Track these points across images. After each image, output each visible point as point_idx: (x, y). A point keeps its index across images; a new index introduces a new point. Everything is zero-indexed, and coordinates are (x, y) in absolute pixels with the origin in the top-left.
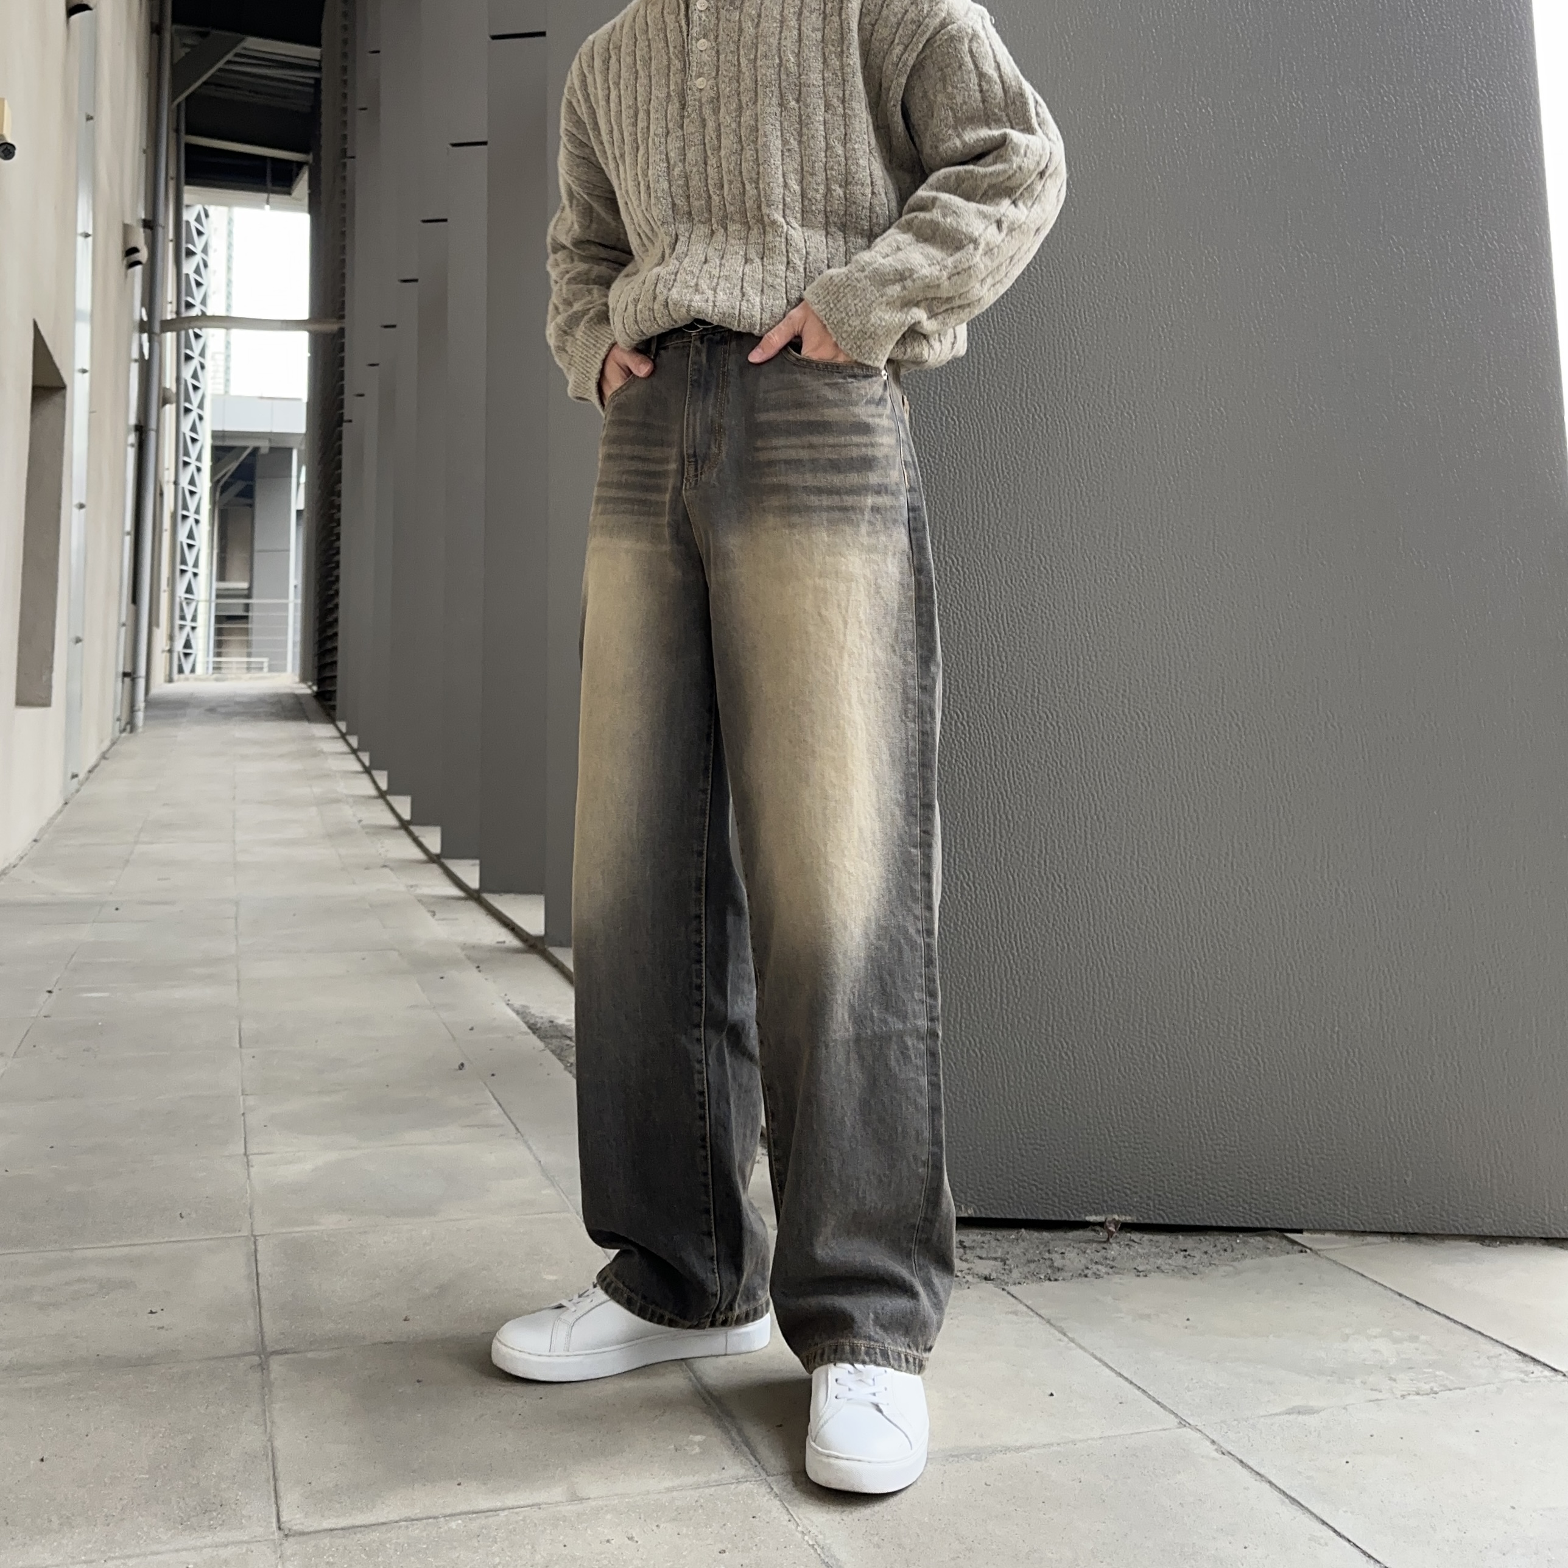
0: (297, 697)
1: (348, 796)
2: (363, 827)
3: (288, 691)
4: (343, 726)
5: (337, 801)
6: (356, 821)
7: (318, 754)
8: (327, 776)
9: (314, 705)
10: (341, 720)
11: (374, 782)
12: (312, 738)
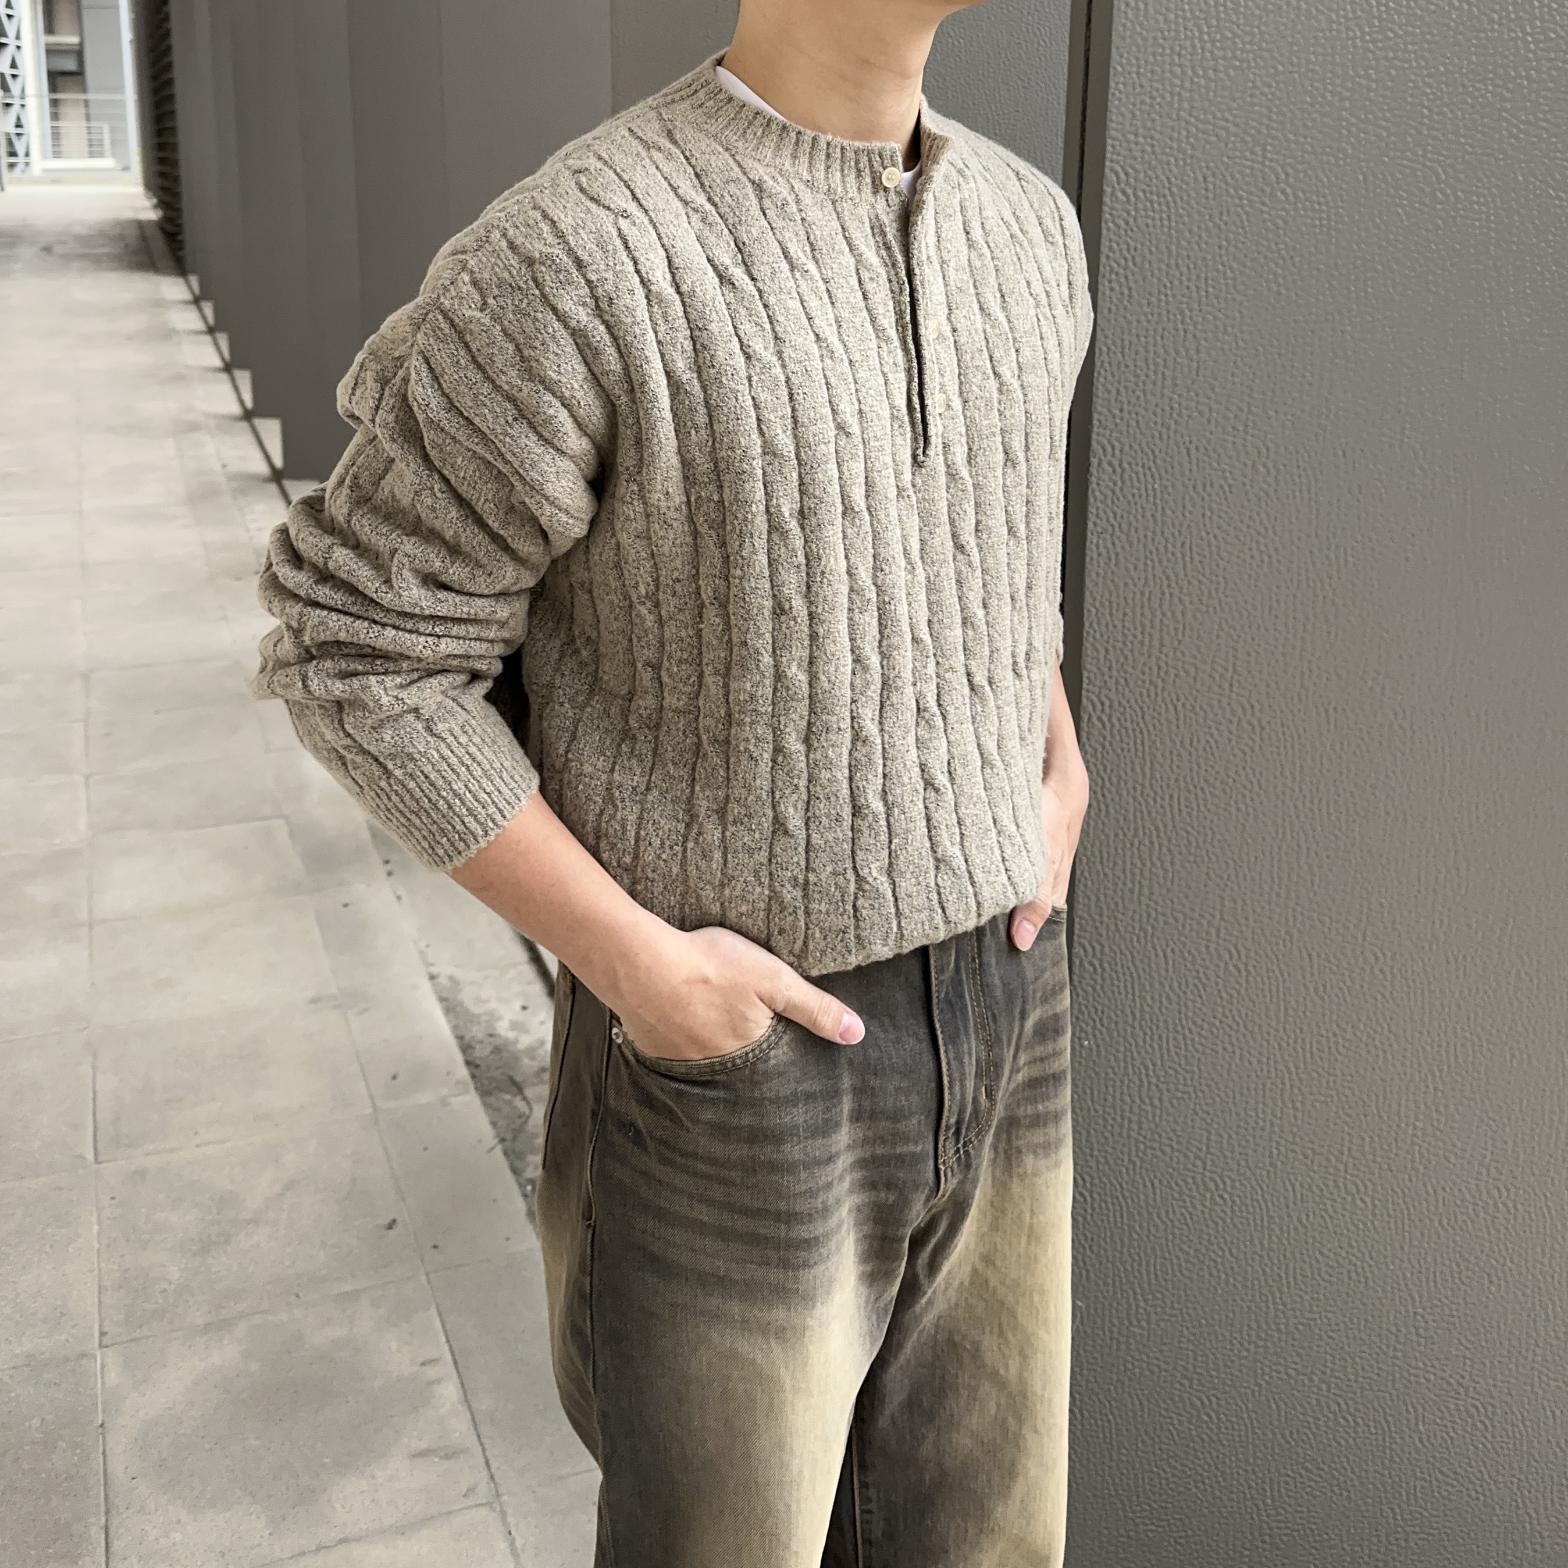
0: (140, 225)
1: (207, 415)
2: (231, 478)
3: (129, 215)
4: (194, 280)
5: (194, 427)
6: (218, 467)
7: (168, 334)
8: (180, 378)
9: (159, 243)
10: (193, 272)
11: (236, 389)
12: (160, 304)
